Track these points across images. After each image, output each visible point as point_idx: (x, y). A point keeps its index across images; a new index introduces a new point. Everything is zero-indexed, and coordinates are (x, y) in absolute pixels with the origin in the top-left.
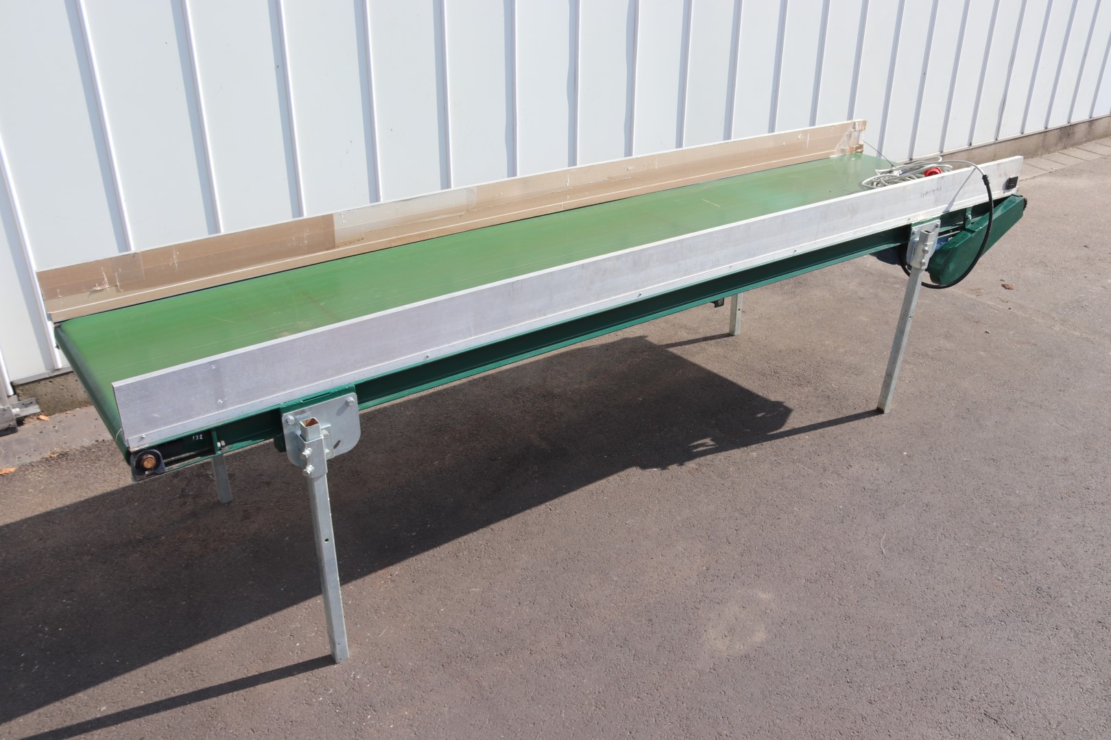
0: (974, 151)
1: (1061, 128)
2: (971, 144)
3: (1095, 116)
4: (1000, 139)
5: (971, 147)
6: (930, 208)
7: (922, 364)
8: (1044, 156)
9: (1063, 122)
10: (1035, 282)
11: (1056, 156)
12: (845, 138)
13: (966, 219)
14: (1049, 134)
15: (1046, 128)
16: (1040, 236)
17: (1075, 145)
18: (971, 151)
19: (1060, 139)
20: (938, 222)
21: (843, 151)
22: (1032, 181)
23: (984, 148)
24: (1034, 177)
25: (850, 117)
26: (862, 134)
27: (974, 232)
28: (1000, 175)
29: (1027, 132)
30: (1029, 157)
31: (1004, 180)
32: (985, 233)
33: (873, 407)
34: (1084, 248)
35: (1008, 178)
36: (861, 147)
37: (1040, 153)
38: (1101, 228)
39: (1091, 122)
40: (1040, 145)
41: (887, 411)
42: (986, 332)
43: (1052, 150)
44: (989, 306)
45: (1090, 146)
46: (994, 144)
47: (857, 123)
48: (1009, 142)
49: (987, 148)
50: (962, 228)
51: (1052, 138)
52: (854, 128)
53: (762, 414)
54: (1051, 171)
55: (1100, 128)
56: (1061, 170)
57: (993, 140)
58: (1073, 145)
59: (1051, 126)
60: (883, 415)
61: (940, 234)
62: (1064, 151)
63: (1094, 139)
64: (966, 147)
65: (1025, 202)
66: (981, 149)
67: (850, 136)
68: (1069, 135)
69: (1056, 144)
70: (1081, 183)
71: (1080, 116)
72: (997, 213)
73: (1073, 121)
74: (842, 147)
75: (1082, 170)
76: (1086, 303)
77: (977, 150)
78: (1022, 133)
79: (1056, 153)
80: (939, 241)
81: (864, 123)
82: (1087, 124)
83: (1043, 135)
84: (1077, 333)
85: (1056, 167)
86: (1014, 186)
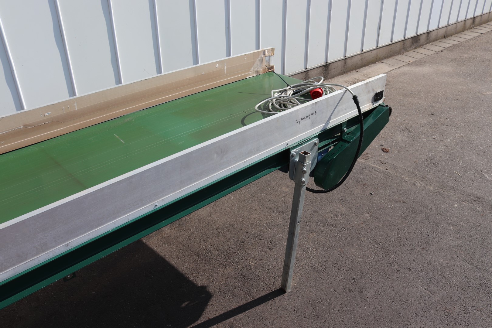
0: (364, 54)
1: (413, 38)
2: (362, 51)
3: (430, 29)
4: (379, 46)
5: (363, 52)
6: (308, 130)
7: (322, 231)
8: (405, 54)
9: (413, 34)
10: (403, 145)
11: (411, 53)
12: (258, 63)
13: (342, 132)
14: (406, 41)
15: (405, 38)
16: (404, 108)
17: (421, 46)
18: (363, 54)
19: (413, 43)
20: (316, 140)
21: (257, 72)
22: (398, 70)
23: (370, 52)
24: (400, 67)
25: (258, 47)
26: (272, 58)
27: (349, 142)
28: (369, 92)
29: (394, 41)
30: (396, 55)
31: (372, 95)
32: (358, 142)
33: (278, 286)
34: (432, 116)
35: (375, 92)
36: (272, 67)
37: (402, 52)
38: (440, 100)
39: (428, 33)
40: (402, 47)
41: (288, 290)
42: (371, 194)
43: (408, 50)
44: (373, 168)
45: (428, 46)
46: (376, 49)
47: (266, 51)
48: (384, 47)
49: (372, 52)
50: (340, 139)
51: (408, 43)
52: (264, 54)
53: (187, 303)
54: (409, 62)
55: (433, 36)
56: (415, 62)
57: (375, 47)
58: (420, 46)
59: (407, 37)
60: (285, 295)
61: (319, 149)
62: (415, 50)
63: (430, 42)
64: (360, 52)
65: (390, 110)
66: (369, 52)
67: (262, 61)
68: (417, 41)
69: (411, 47)
70: (426, 69)
71: (422, 30)
72: (368, 123)
73: (419, 33)
74: (256, 69)
75: (425, 61)
76: (436, 160)
77: (367, 54)
78: (392, 42)
79: (411, 52)
80: (319, 154)
81: (273, 50)
82: (426, 34)
83: (403, 42)
84: (432, 188)
85: (412, 60)
86: (381, 98)
